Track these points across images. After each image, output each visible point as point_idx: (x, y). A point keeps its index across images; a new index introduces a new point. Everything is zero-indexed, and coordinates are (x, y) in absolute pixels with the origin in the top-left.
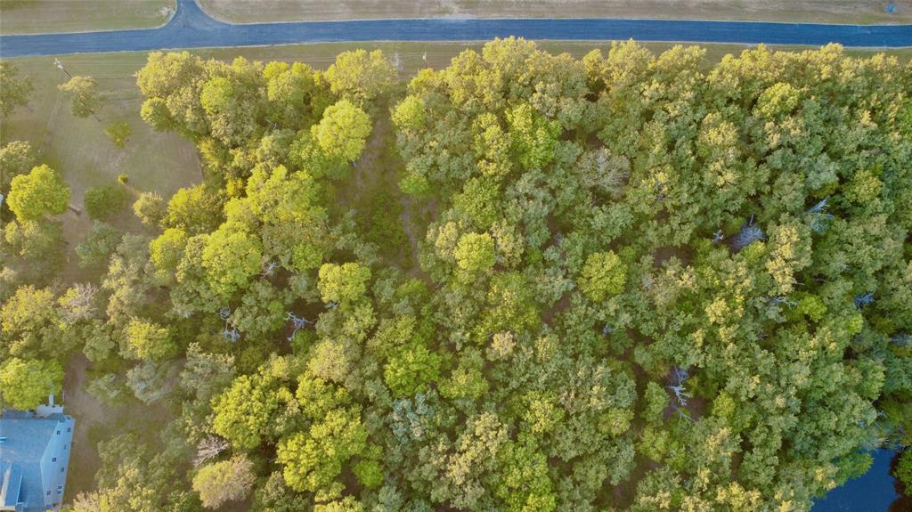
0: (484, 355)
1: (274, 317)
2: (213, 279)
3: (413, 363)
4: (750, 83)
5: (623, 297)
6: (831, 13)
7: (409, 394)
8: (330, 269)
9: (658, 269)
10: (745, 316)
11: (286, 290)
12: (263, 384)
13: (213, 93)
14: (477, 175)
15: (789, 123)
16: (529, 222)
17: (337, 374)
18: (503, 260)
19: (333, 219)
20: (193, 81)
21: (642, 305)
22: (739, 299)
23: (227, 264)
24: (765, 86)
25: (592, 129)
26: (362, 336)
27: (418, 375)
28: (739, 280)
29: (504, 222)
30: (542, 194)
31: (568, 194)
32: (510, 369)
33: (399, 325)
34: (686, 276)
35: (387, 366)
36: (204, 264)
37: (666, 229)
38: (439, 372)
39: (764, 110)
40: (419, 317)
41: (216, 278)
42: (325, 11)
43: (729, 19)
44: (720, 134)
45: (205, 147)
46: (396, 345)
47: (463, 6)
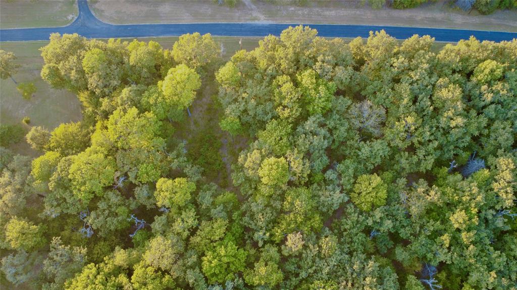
0: (280, 251)
1: (120, 218)
2: (75, 188)
3: (225, 256)
4: (467, 60)
5: (385, 208)
7: (221, 281)
8: (164, 182)
9: (409, 187)
10: (480, 225)
11: (131, 199)
12: (106, 270)
14: (276, 117)
15: (498, 86)
16: (314, 152)
17: (165, 264)
18: (295, 179)
19: (170, 148)
20: (79, 52)
21: (401, 216)
22: (474, 211)
23: (87, 177)
24: (480, 61)
25: (357, 88)
26: (186, 233)
27: (229, 266)
28: (473, 197)
29: (296, 151)
30: (323, 131)
31: (342, 131)
32: (300, 263)
33: (215, 226)
34: (432, 193)
35: (204, 258)
36: (69, 177)
37: (415, 159)
38: (245, 264)
39: (479, 78)
40: (231, 221)
41: (78, 187)
42: (176, 18)
44: (450, 93)
45: (83, 97)
46: (212, 242)
47: (268, 16)
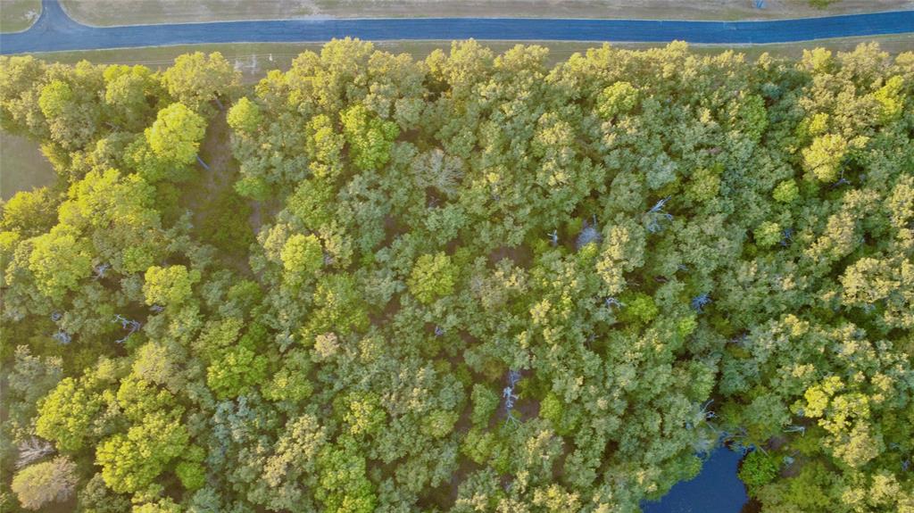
0: (308, 356)
1: (103, 320)
2: (40, 283)
3: (236, 366)
4: (591, 81)
5: (452, 298)
6: (697, 10)
7: (232, 396)
8: (155, 272)
9: (491, 266)
10: (572, 318)
11: (118, 293)
12: (87, 385)
13: (49, 96)
14: (310, 177)
15: (625, 122)
16: (363, 223)
17: (159, 377)
18: (333, 261)
19: (167, 222)
20: (34, 85)
21: (471, 306)
22: (566, 300)
23: (53, 267)
24: (606, 85)
25: (430, 129)
26: (184, 339)
27: (242, 377)
28: (567, 282)
29: (334, 224)
30: (373, 195)
31: (400, 195)
32: (336, 371)
33: (223, 327)
34: (513, 278)
35: (209, 369)
36: (30, 268)
37: (499, 230)
38: (265, 375)
39: (601, 110)
40: (248, 319)
41: (42, 281)
42: (186, 14)
43: (590, 17)
44: (554, 134)
45: (46, 150)
46: (220, 347)
47: (324, 6)
